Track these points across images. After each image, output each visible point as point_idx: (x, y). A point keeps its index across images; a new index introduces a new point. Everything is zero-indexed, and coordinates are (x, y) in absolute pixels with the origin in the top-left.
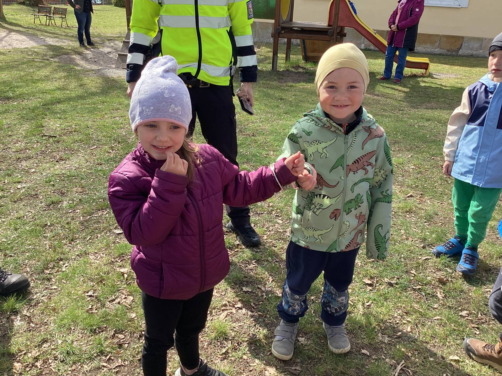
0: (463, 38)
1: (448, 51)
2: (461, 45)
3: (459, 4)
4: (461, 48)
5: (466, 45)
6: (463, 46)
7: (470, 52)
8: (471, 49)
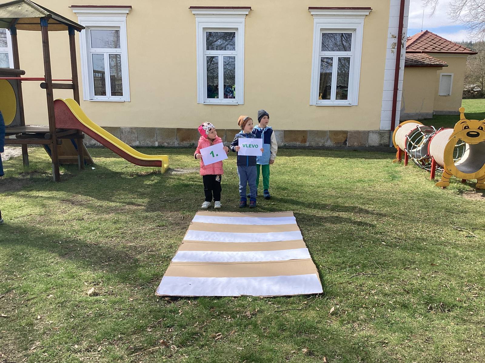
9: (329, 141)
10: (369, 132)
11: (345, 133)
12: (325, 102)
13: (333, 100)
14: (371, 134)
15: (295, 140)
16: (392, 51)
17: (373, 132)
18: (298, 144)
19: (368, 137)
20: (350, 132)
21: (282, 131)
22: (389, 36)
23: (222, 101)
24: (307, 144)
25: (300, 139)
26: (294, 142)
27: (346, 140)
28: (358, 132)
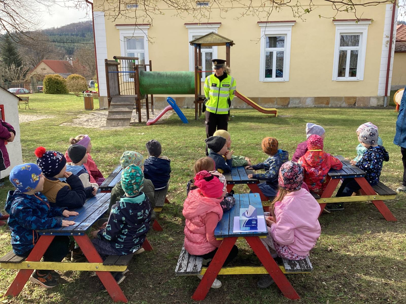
0: (289, 98)
1: (282, 106)
2: (289, 102)
3: (283, 79)
4: (289, 104)
5: (292, 102)
6: (290, 102)
7: (294, 105)
8: (295, 104)
9: (344, 103)
10: (370, 97)
11: (355, 98)
12: (341, 79)
13: (347, 77)
14: (372, 99)
15: (322, 103)
16: (386, 46)
17: (373, 97)
18: (323, 105)
19: (370, 100)
20: (358, 97)
21: (313, 97)
22: (384, 36)
23: (275, 80)
24: (330, 105)
25: (325, 102)
26: (321, 105)
27: (355, 103)
28: (364, 98)
